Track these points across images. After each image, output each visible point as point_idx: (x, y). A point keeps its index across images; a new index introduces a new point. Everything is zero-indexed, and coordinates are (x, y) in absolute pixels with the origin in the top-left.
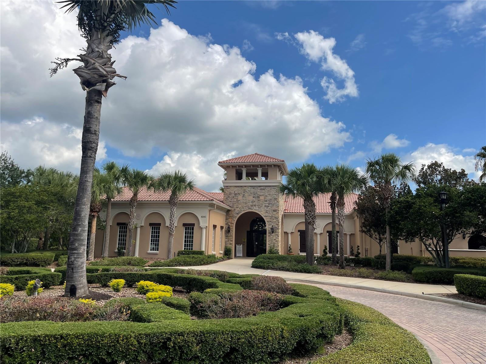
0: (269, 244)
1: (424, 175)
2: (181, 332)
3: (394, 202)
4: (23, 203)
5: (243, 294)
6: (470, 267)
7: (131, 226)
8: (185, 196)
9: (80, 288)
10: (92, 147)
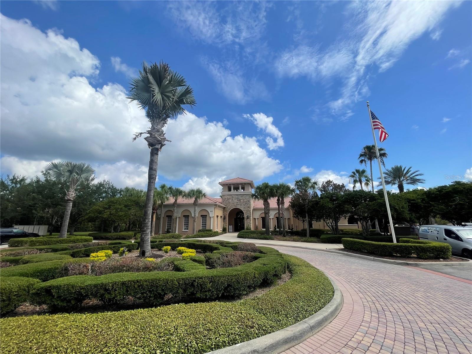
0: (246, 225)
1: (324, 187)
2: (201, 277)
3: (310, 201)
4: (118, 206)
5: (233, 253)
6: (349, 234)
7: (174, 217)
8: (202, 201)
9: (147, 252)
10: (153, 177)
